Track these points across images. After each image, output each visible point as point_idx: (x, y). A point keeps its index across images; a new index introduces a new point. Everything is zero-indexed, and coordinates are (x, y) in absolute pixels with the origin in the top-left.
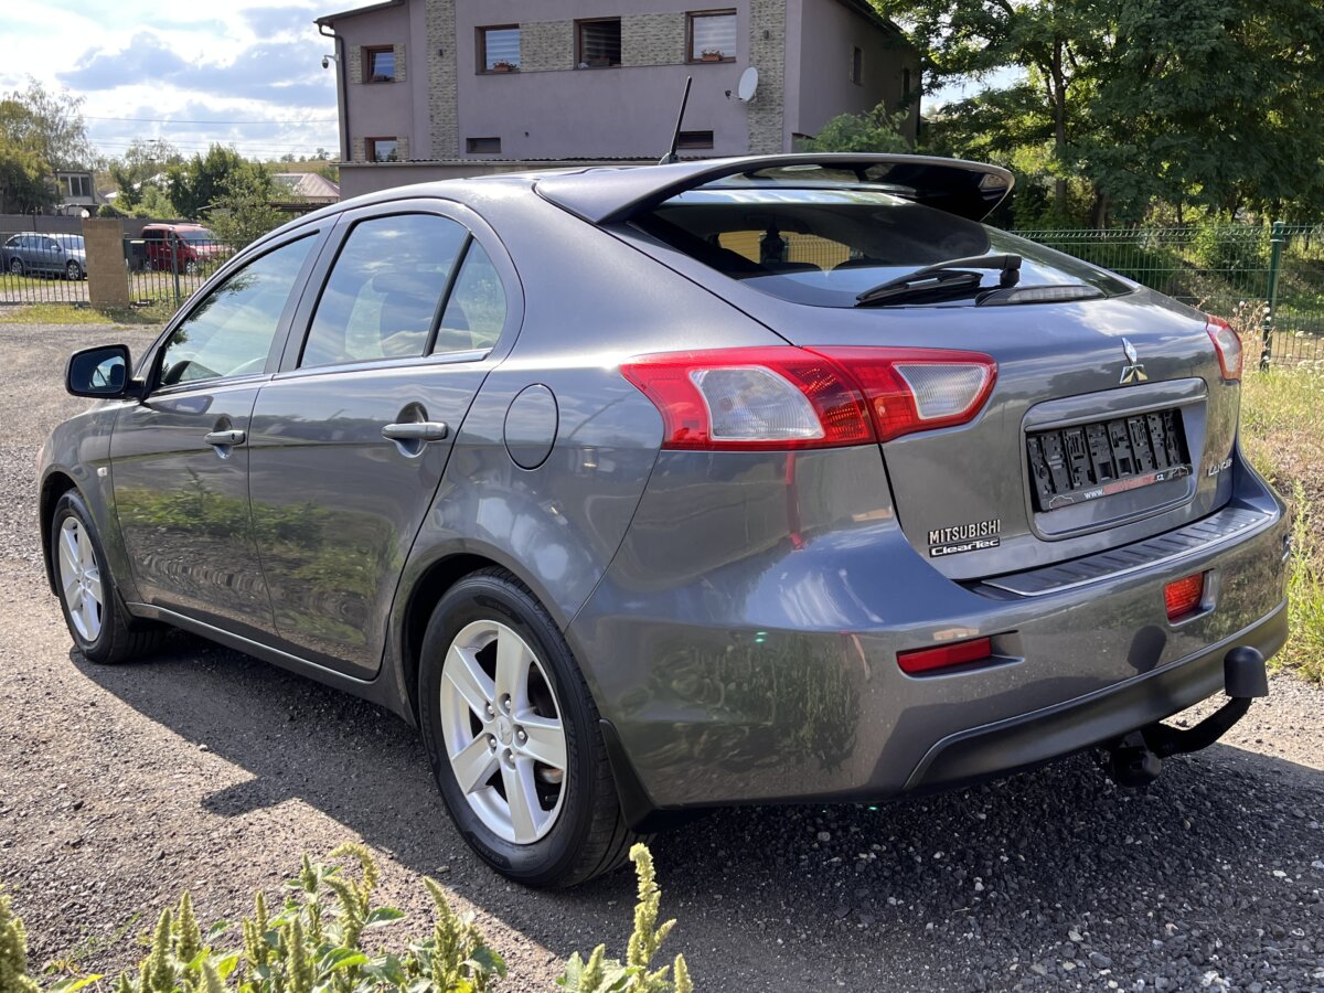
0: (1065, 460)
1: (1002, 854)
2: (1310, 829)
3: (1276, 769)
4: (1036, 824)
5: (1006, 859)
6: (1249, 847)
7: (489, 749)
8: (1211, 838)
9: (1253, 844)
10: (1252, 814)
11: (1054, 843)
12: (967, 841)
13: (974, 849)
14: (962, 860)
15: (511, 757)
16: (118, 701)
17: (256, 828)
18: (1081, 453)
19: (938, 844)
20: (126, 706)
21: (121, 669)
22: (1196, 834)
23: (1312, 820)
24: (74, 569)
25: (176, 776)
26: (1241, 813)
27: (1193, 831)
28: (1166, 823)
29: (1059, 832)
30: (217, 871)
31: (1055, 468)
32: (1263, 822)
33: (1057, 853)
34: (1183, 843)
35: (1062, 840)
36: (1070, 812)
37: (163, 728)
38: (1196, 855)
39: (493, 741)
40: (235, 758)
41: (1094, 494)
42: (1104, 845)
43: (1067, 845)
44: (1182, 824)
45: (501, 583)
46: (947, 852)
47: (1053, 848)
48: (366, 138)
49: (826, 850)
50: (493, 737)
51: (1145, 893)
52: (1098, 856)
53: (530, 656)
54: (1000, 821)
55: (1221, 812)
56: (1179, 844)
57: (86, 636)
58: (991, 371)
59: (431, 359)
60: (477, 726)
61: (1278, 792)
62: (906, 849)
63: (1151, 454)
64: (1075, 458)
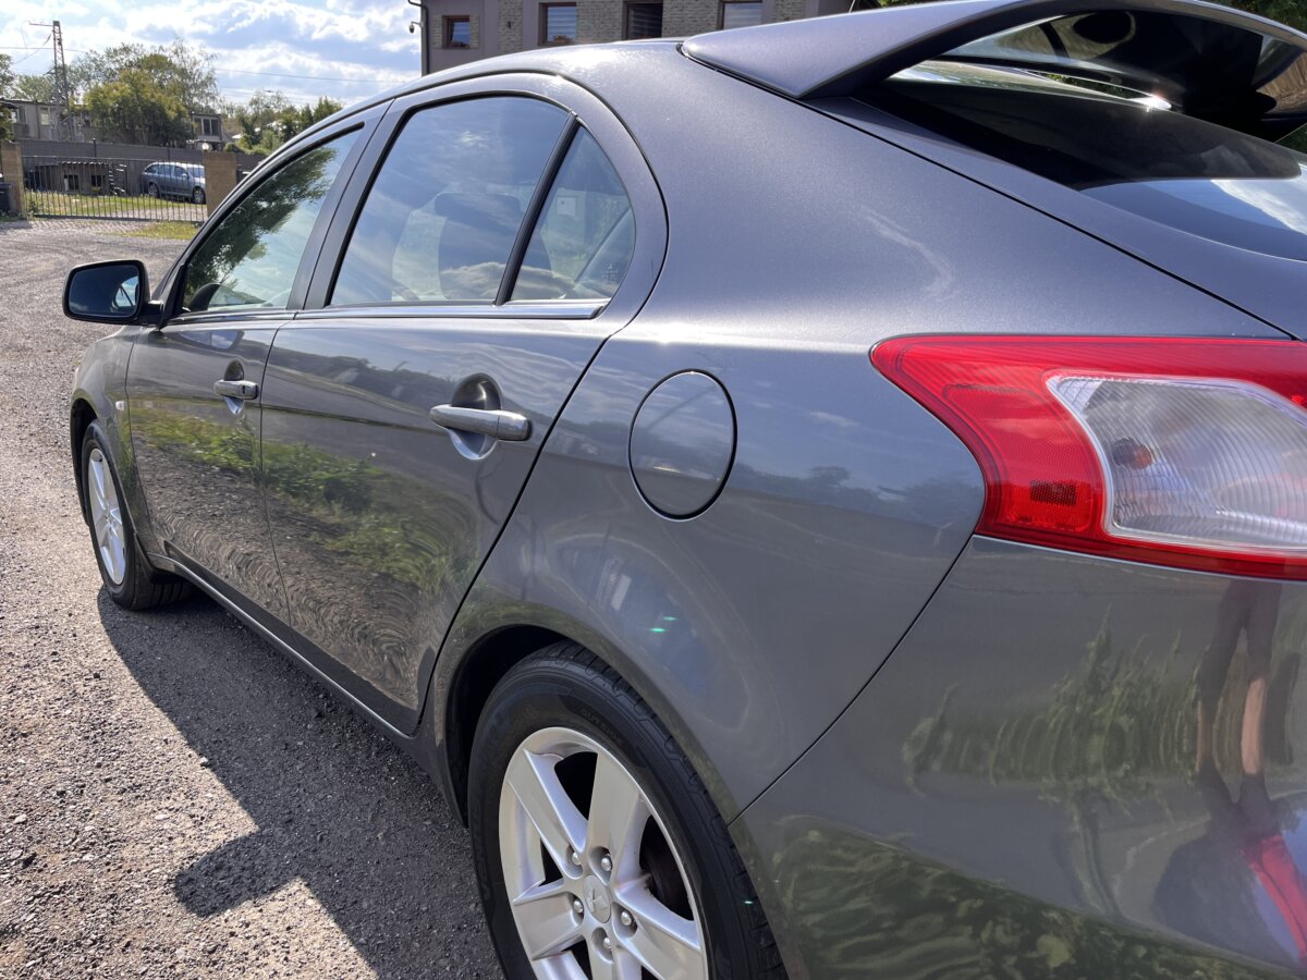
16: (127, 672)
20: (133, 681)
21: (146, 620)
25: (161, 816)
37: (166, 722)
40: (237, 784)
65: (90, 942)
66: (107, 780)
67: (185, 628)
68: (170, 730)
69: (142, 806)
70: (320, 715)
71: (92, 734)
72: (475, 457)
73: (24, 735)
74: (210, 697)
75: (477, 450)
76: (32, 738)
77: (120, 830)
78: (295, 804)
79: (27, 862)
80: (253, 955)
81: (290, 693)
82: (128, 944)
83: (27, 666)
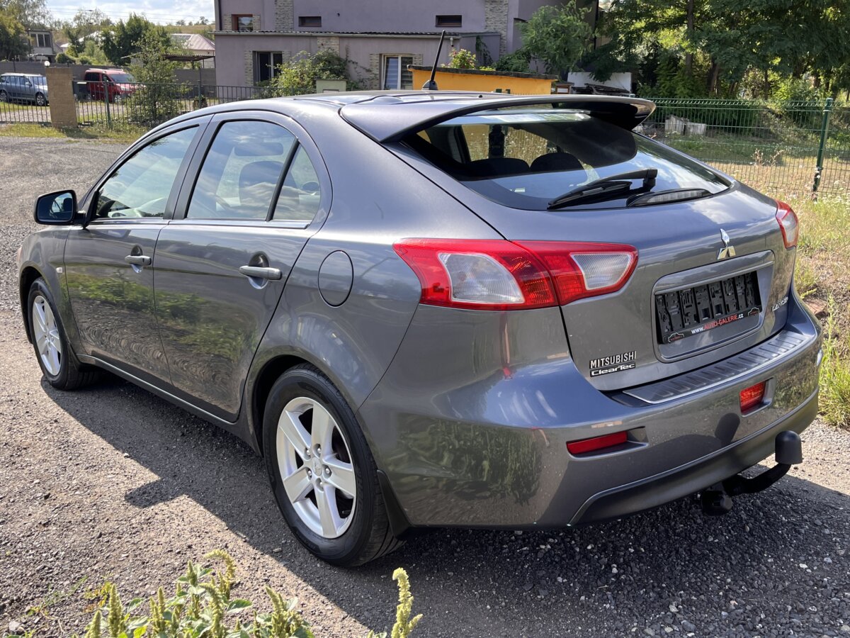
0: (680, 309)
1: (630, 547)
2: (824, 534)
3: (805, 489)
4: (653, 525)
5: (632, 551)
6: (786, 546)
7: (307, 477)
8: (762, 539)
9: (788, 544)
10: (788, 522)
11: (663, 539)
12: (608, 537)
13: (613, 542)
14: (604, 551)
15: (321, 483)
16: (72, 419)
17: (160, 517)
18: (690, 303)
19: (590, 539)
20: (77, 423)
21: (74, 395)
22: (753, 535)
23: (826, 528)
24: (43, 329)
25: (109, 476)
26: (782, 521)
27: (751, 534)
28: (734, 526)
29: (666, 531)
30: (135, 547)
31: (673, 314)
32: (795, 529)
33: (664, 546)
34: (744, 542)
35: (668, 537)
36: (674, 517)
37: (101, 440)
38: (752, 551)
39: (309, 472)
40: (146, 463)
41: (698, 330)
42: (694, 542)
43: (671, 542)
44: (744, 528)
45: (316, 376)
46: (595, 544)
47: (663, 543)
48: (233, 15)
49: (520, 541)
50: (309, 470)
51: (718, 577)
52: (690, 550)
53: (334, 424)
54: (630, 523)
55: (769, 520)
56: (742, 543)
57: (51, 372)
58: (634, 255)
59: (271, 223)
60: (300, 462)
61: (806, 505)
62: (570, 542)
63: (735, 301)
64: (687, 307)
65: (88, 520)
66: (77, 465)
67: (99, 398)
68: (104, 444)
69: (99, 473)
70: (183, 435)
71: (62, 447)
72: (259, 288)
73: (25, 449)
74: (121, 429)
75: (260, 285)
76: (30, 450)
77: (91, 482)
78: (176, 469)
79: (46, 497)
80: (167, 520)
81: (165, 426)
82: (108, 520)
83: (14, 418)
